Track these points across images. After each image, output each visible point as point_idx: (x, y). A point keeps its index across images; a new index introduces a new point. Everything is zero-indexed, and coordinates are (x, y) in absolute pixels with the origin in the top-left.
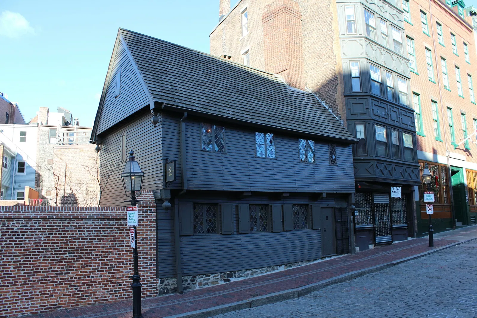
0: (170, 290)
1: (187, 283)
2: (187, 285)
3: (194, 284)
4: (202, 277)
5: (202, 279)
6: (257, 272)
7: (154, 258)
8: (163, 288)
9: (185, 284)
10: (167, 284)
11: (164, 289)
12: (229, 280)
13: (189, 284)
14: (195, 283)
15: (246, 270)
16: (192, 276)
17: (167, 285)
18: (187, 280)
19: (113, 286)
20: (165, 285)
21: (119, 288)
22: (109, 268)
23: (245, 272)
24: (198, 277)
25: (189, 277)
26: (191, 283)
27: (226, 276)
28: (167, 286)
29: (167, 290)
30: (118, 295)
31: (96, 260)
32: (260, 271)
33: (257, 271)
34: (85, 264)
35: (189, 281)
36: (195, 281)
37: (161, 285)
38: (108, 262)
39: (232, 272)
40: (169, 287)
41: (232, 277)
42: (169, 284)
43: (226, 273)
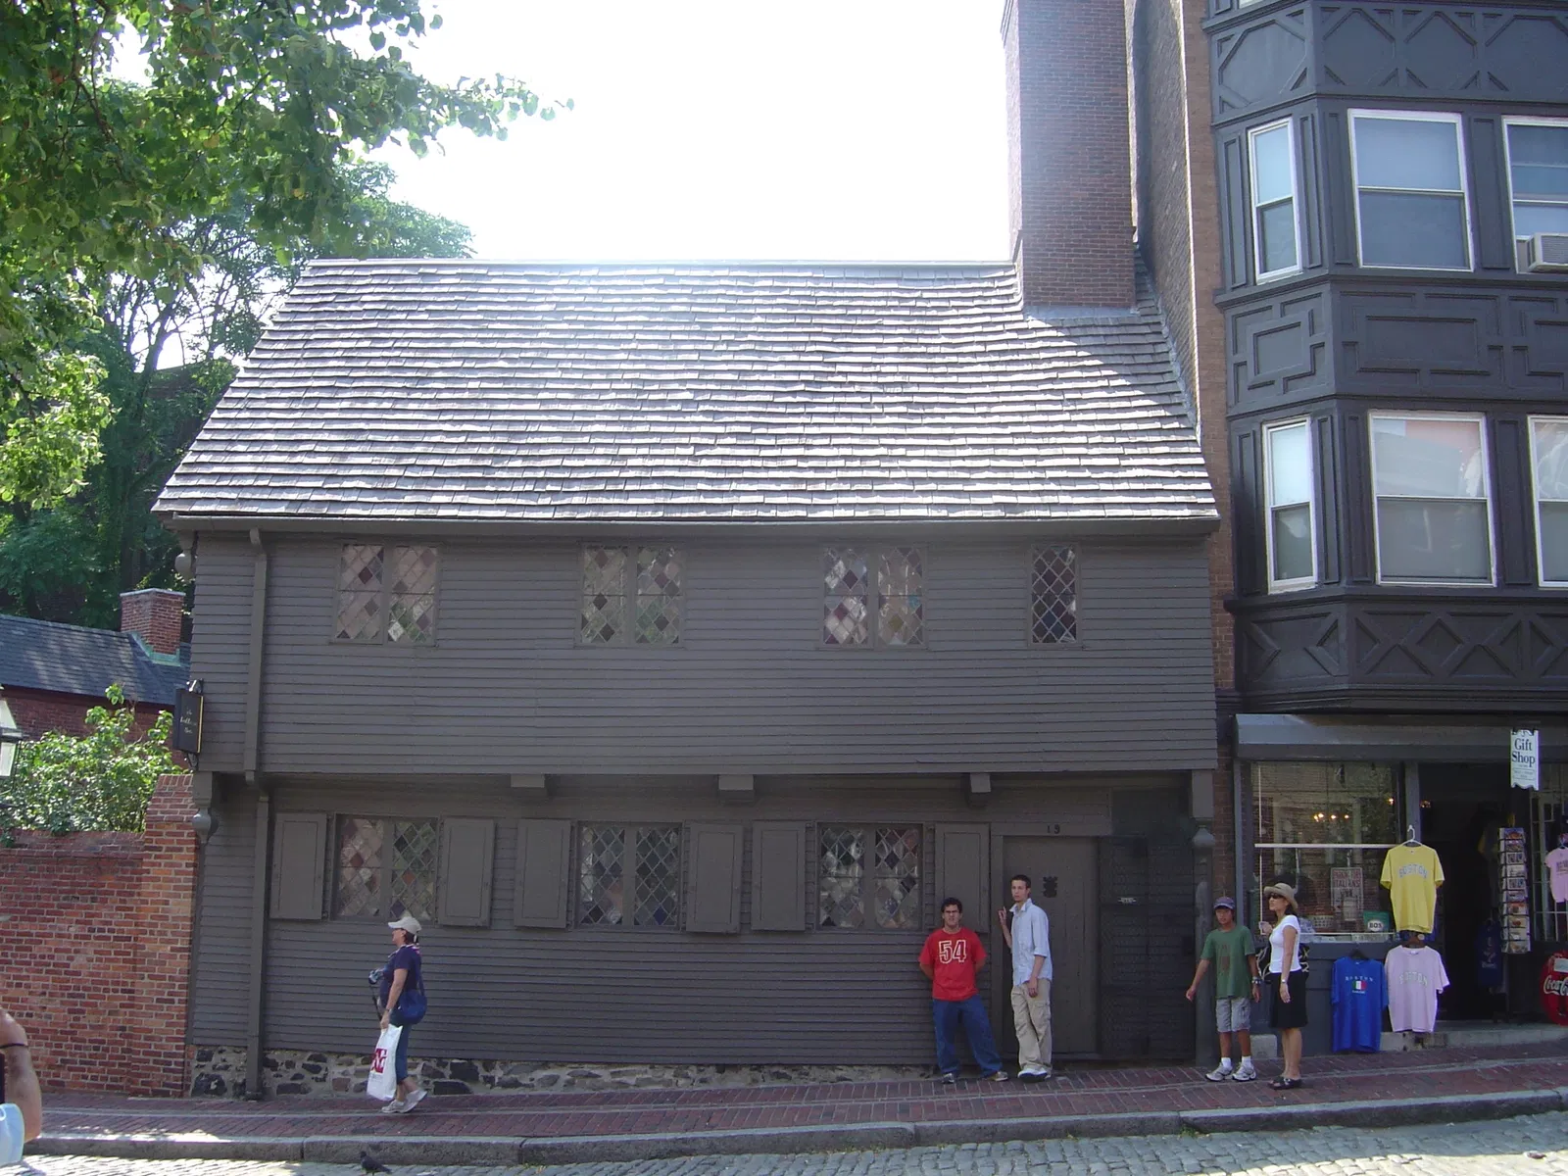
0: (229, 1086)
1: (292, 1072)
2: (294, 1078)
3: (317, 1080)
4: (350, 1064)
5: (351, 1069)
6: (597, 1076)
7: (183, 979)
8: (207, 1076)
9: (285, 1075)
10: (221, 1064)
11: (211, 1078)
12: (466, 1090)
13: (297, 1077)
14: (320, 1076)
15: (545, 1065)
16: (310, 1054)
17: (220, 1069)
18: (290, 1064)
19: (76, 1047)
20: (214, 1068)
21: (91, 1056)
22: (70, 996)
23: (535, 1068)
24: (332, 1060)
25: (299, 1054)
26: (308, 1076)
27: (447, 1072)
28: (220, 1073)
29: (221, 1083)
30: (90, 1075)
31: (40, 971)
32: (613, 1074)
33: (596, 1072)
34: (15, 977)
35: (298, 1068)
36: (323, 1072)
37: (202, 1066)
38: (68, 981)
39: (478, 1065)
40: (225, 1076)
41: (475, 1078)
42: (226, 1068)
43: (449, 1061)
